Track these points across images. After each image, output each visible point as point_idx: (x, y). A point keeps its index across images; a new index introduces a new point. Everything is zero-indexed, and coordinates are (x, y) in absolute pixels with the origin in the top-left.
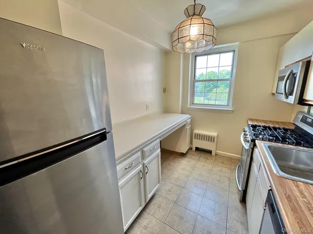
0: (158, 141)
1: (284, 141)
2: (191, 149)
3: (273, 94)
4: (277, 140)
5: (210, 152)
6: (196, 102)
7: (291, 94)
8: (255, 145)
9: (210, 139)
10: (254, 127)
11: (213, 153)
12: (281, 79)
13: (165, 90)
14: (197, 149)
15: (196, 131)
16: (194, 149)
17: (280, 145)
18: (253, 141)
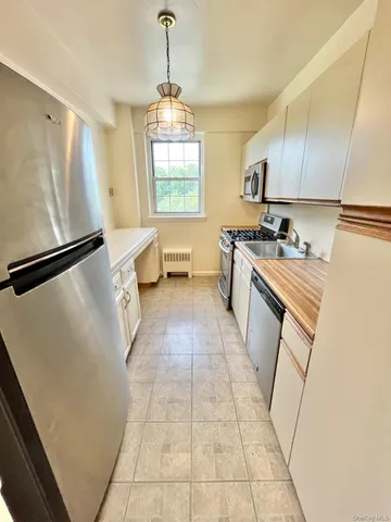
0: (132, 260)
1: (255, 238)
2: (162, 276)
3: (241, 197)
4: (250, 239)
5: (185, 275)
6: (159, 210)
7: (256, 194)
8: (235, 247)
9: (185, 257)
10: (230, 232)
11: (190, 276)
12: (247, 179)
13: (111, 192)
14: (169, 274)
15: (166, 251)
16: (165, 276)
17: (252, 242)
18: (233, 243)
